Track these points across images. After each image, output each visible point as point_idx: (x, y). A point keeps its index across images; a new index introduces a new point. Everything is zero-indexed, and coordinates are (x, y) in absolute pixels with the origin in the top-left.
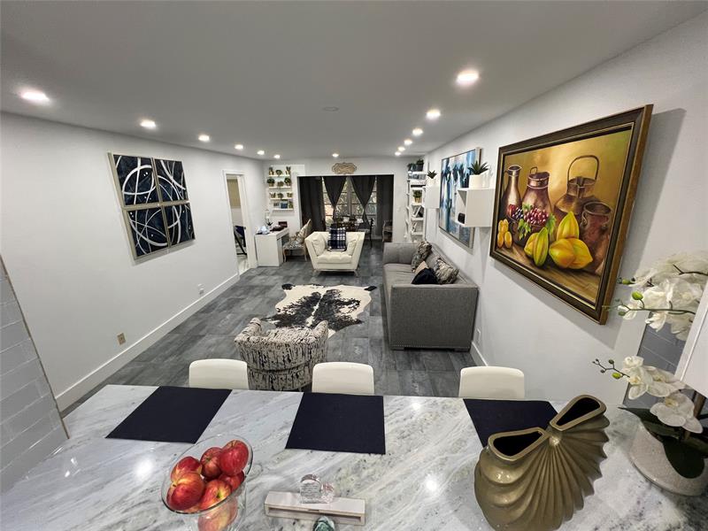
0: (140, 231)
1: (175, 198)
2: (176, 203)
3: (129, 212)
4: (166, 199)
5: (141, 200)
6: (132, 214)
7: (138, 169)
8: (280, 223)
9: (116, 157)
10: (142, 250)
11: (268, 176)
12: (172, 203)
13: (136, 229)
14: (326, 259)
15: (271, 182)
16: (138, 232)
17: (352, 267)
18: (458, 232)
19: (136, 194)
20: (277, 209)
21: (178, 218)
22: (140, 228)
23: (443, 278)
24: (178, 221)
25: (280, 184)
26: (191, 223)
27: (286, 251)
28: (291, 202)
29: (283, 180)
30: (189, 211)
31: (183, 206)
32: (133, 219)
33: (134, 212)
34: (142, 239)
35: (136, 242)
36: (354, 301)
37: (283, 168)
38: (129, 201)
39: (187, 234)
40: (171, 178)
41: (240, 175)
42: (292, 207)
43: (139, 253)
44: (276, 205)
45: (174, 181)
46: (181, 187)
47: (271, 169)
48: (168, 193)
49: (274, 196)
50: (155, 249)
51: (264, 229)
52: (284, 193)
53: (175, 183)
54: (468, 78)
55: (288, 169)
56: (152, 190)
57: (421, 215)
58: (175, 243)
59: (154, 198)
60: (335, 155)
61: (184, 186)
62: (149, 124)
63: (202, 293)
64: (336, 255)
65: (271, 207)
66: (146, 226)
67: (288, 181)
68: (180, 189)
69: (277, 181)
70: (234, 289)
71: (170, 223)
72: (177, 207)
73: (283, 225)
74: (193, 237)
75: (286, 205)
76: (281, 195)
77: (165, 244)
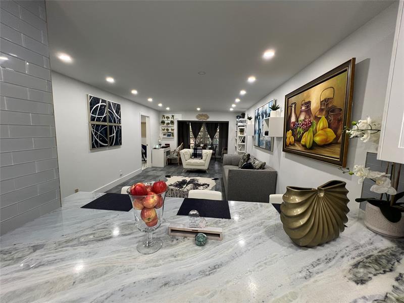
0: (95, 135)
1: (115, 122)
2: (115, 124)
3: (92, 124)
4: (110, 121)
5: (98, 120)
7: (99, 104)
8: (166, 144)
9: (91, 97)
10: (95, 145)
11: (161, 119)
12: (113, 124)
13: (94, 134)
14: (191, 163)
15: (163, 122)
16: (94, 136)
17: (205, 168)
18: (265, 145)
19: (97, 116)
20: (165, 137)
21: (115, 132)
22: (96, 134)
23: (257, 167)
24: (115, 134)
25: (168, 124)
26: (121, 136)
27: (168, 159)
28: (173, 134)
29: (169, 122)
30: (121, 130)
31: (118, 126)
32: (93, 128)
33: (94, 125)
34: (96, 140)
35: (92, 140)
36: (206, 184)
37: (170, 116)
38: (93, 119)
39: (118, 142)
40: (114, 111)
41: (148, 117)
42: (173, 136)
43: (93, 147)
44: (164, 135)
45: (115, 113)
46: (118, 117)
47: (164, 116)
48: (112, 119)
49: (164, 130)
50: (101, 146)
51: (157, 147)
52: (170, 129)
53: (116, 115)
54: (269, 54)
55: (173, 116)
56: (104, 116)
57: (243, 141)
58: (111, 145)
59: (105, 120)
60: (199, 109)
61: (120, 117)
62: (110, 80)
63: (121, 175)
64: (197, 161)
65: (162, 136)
66: (99, 133)
67: (172, 122)
68: (118, 118)
69: (166, 122)
70: (138, 176)
71: (111, 134)
72: (115, 127)
73: (168, 146)
74: (121, 144)
75: (170, 135)
76: (168, 130)
77: (107, 145)
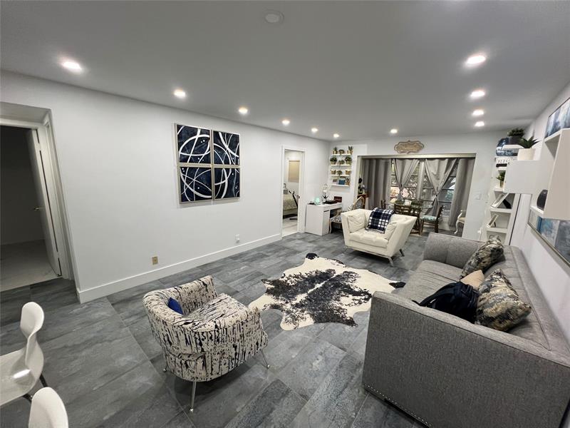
0: (188, 182)
1: (227, 162)
2: (227, 166)
3: (181, 168)
4: (217, 161)
5: (194, 160)
6: (184, 170)
7: (197, 137)
8: (335, 197)
9: (179, 127)
10: (186, 197)
11: (332, 155)
12: (223, 166)
13: (184, 181)
15: (334, 160)
16: (186, 184)
18: (555, 233)
19: (191, 155)
20: (335, 184)
21: (227, 178)
22: (188, 181)
24: (226, 181)
25: (342, 162)
26: (238, 184)
27: (332, 223)
28: (348, 180)
29: (344, 159)
30: (238, 175)
31: (233, 170)
32: (184, 173)
33: (185, 168)
34: (188, 189)
35: (182, 190)
36: (366, 293)
37: (346, 148)
38: (184, 159)
39: (233, 191)
40: (227, 146)
42: (348, 183)
43: (183, 199)
44: (334, 181)
45: (228, 149)
46: (235, 155)
47: (336, 149)
48: (220, 156)
49: (334, 172)
50: (199, 198)
51: (318, 200)
52: (343, 171)
53: (230, 151)
55: (351, 149)
56: (206, 153)
57: (507, 204)
58: (219, 197)
59: (207, 160)
60: (394, 131)
61: (238, 154)
63: (238, 242)
64: (374, 236)
65: (330, 183)
66: (194, 180)
67: (349, 159)
68: (233, 156)
69: (339, 159)
70: (270, 246)
71: (218, 180)
72: (227, 170)
73: (338, 199)
74: (238, 195)
75: (344, 182)
76: (340, 173)
77: (210, 197)
